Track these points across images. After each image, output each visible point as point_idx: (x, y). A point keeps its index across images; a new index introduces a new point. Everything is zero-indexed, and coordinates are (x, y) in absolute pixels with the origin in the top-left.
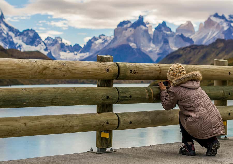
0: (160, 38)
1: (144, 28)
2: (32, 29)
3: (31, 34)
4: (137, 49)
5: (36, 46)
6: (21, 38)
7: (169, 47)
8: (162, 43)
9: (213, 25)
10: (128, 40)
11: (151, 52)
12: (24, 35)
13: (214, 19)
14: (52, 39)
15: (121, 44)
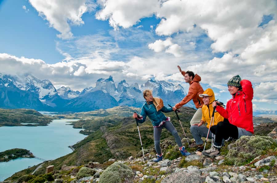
0: (122, 88)
1: (112, 83)
2: (48, 80)
3: (47, 83)
4: (107, 94)
5: (49, 89)
6: (41, 84)
7: (127, 93)
8: (123, 91)
9: (150, 85)
10: (102, 88)
11: (115, 96)
12: (43, 83)
13: (150, 82)
14: (65, 88)
15: (97, 90)
